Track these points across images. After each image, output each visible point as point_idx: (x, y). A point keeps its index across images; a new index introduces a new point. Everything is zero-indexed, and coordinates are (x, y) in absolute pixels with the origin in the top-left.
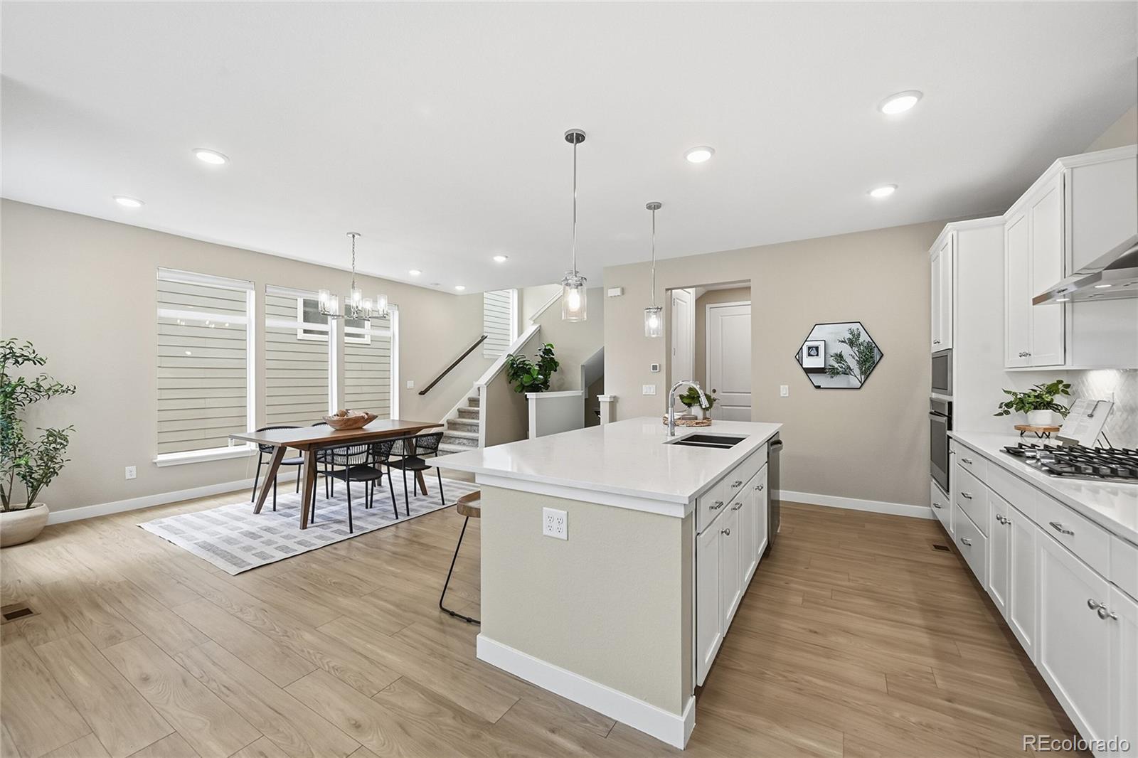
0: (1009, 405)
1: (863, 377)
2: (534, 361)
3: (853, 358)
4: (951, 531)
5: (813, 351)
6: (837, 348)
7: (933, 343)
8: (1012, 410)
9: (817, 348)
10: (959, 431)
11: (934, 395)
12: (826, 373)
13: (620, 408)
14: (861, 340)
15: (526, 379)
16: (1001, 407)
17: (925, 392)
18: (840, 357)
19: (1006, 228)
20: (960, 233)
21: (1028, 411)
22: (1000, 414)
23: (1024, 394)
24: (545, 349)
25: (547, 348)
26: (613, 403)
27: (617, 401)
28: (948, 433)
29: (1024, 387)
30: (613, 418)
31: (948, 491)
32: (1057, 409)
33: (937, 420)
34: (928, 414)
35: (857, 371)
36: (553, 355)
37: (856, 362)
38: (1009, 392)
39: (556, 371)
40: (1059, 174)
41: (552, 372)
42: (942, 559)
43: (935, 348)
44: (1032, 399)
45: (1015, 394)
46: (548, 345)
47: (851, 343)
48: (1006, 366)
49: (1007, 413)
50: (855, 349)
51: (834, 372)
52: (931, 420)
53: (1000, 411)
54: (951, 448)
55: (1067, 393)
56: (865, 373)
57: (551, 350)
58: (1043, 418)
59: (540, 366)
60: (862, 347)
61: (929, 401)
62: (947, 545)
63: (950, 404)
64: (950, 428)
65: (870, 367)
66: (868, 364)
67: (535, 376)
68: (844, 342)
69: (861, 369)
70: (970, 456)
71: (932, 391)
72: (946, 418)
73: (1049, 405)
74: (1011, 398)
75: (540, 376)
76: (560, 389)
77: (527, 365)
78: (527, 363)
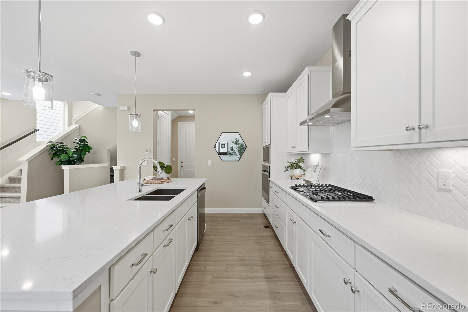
0: (288, 167)
1: (240, 156)
2: (71, 146)
3: (237, 149)
4: (270, 219)
5: (223, 146)
6: (231, 145)
7: (263, 142)
8: (289, 169)
9: (225, 145)
10: (273, 178)
11: (264, 163)
12: (227, 154)
13: (127, 173)
14: (239, 142)
15: (63, 157)
16: (285, 168)
17: (261, 163)
18: (232, 149)
19: (287, 98)
20: (273, 98)
21: (294, 169)
22: (285, 171)
23: (293, 163)
24: (80, 139)
25: (82, 138)
26: (122, 171)
27: (125, 169)
28: (269, 179)
29: (293, 160)
30: (122, 178)
31: (269, 203)
32: (302, 168)
33: (265, 174)
34: (262, 171)
35: (238, 154)
36: (87, 143)
37: (237, 151)
38: (288, 162)
39: (89, 152)
40: (307, 74)
41: (87, 153)
42: (267, 233)
43: (264, 144)
44: (295, 165)
45: (290, 163)
46: (83, 137)
47: (236, 143)
48: (287, 152)
49: (287, 170)
50: (237, 146)
51: (230, 154)
52: (263, 174)
53: (285, 169)
54: (270, 186)
55: (303, 162)
56: (240, 155)
57: (85, 140)
58: (297, 172)
59: (77, 149)
60: (239, 145)
61: (262, 166)
62: (268, 225)
63: (270, 167)
64: (269, 177)
65: (242, 152)
66: (241, 151)
67: (71, 155)
68: (234, 143)
69: (239, 153)
70: (278, 190)
71: (263, 162)
72: (268, 173)
73: (299, 167)
74: (288, 164)
75: (74, 155)
76: (93, 162)
77: (65, 148)
78: (65, 147)
